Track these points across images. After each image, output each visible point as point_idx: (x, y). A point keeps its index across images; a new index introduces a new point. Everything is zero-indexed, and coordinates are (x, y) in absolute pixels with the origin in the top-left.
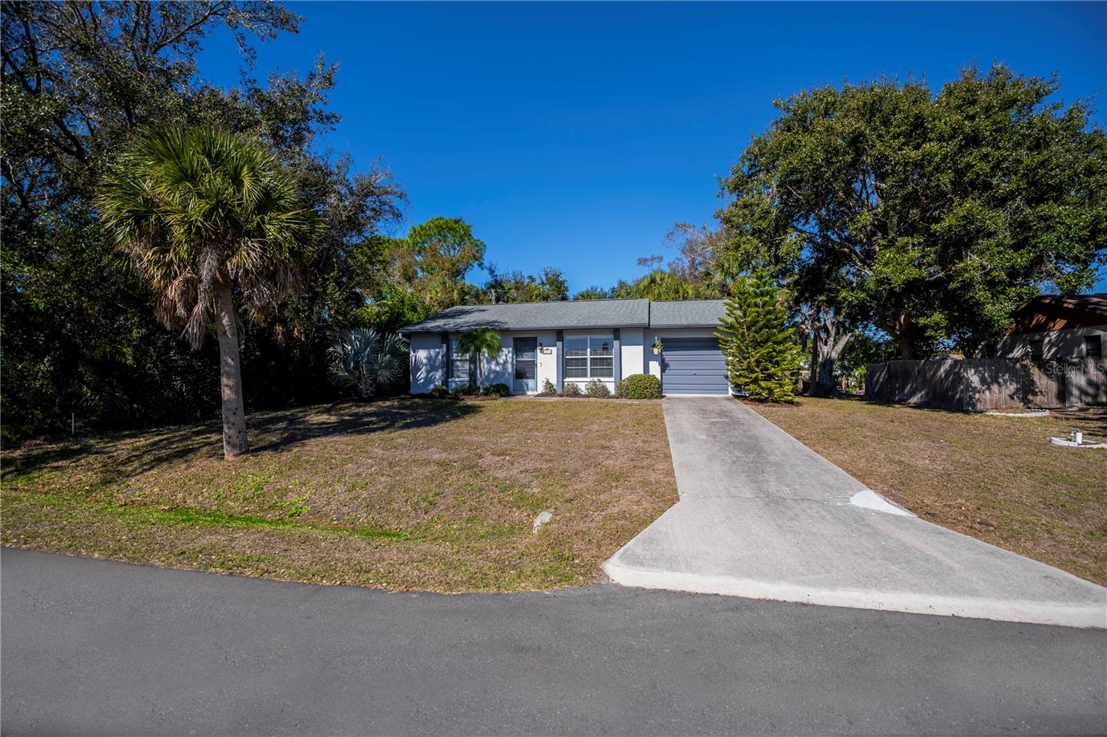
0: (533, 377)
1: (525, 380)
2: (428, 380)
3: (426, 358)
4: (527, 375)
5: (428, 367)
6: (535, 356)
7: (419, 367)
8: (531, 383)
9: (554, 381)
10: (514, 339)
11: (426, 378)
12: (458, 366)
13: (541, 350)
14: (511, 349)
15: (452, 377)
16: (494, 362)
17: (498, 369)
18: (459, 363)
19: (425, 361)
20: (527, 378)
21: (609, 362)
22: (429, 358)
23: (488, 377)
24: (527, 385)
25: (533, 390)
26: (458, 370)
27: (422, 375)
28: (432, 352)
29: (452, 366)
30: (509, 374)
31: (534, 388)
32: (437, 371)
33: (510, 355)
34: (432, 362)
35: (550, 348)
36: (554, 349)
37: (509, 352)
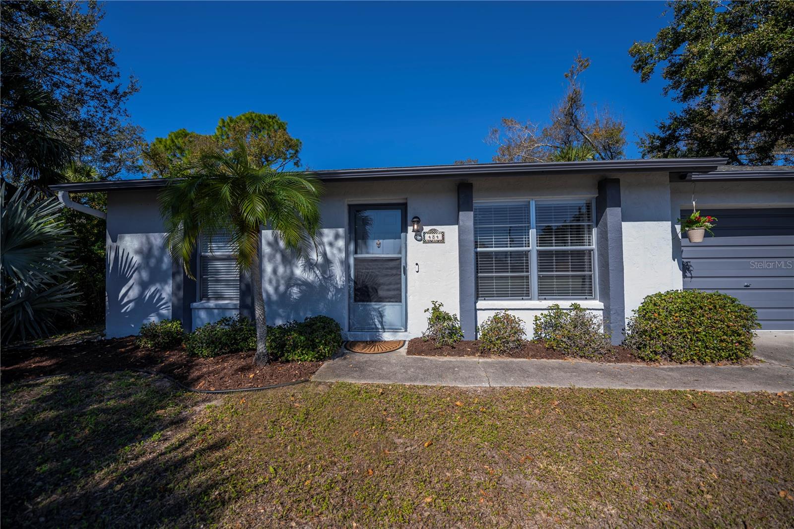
0: (397, 296)
1: (375, 305)
2: (145, 305)
3: (139, 252)
4: (381, 293)
5: (145, 275)
6: (403, 248)
7: (124, 275)
8: (390, 311)
9: (452, 307)
10: (350, 206)
11: (139, 299)
12: (217, 272)
13: (418, 232)
14: (341, 231)
15: (205, 296)
16: (301, 262)
17: (310, 277)
18: (219, 265)
19: (136, 259)
20: (381, 300)
21: (580, 259)
22: (147, 254)
23: (284, 297)
24: (381, 316)
25: (395, 330)
26: (218, 281)
27: (130, 292)
28: (157, 239)
29: (205, 270)
30: (338, 290)
31: (398, 323)
32: (166, 282)
33: (341, 243)
34: (153, 262)
35: (440, 228)
36: (451, 232)
37: (337, 237)
